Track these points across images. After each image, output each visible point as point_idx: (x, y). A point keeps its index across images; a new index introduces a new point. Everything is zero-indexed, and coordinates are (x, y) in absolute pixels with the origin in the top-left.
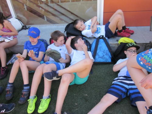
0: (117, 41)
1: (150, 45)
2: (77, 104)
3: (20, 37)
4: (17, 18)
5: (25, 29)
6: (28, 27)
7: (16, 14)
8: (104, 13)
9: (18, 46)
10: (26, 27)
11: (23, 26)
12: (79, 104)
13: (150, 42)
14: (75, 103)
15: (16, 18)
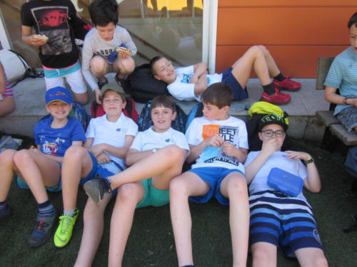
0: (247, 109)
1: (316, 119)
2: (152, 253)
3: (20, 95)
4: (13, 49)
5: (34, 77)
6: (40, 73)
7: (13, 41)
8: (217, 45)
9: (15, 116)
10: (34, 72)
11: (29, 70)
12: (157, 253)
13: (317, 113)
14: (149, 251)
15: (11, 51)
